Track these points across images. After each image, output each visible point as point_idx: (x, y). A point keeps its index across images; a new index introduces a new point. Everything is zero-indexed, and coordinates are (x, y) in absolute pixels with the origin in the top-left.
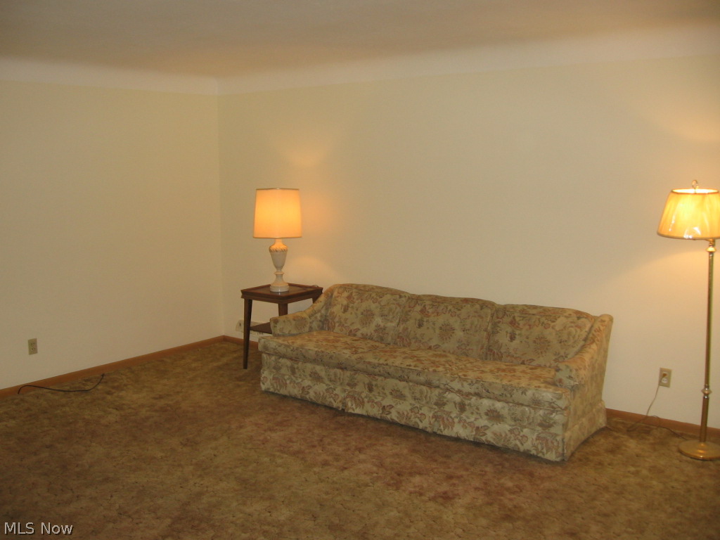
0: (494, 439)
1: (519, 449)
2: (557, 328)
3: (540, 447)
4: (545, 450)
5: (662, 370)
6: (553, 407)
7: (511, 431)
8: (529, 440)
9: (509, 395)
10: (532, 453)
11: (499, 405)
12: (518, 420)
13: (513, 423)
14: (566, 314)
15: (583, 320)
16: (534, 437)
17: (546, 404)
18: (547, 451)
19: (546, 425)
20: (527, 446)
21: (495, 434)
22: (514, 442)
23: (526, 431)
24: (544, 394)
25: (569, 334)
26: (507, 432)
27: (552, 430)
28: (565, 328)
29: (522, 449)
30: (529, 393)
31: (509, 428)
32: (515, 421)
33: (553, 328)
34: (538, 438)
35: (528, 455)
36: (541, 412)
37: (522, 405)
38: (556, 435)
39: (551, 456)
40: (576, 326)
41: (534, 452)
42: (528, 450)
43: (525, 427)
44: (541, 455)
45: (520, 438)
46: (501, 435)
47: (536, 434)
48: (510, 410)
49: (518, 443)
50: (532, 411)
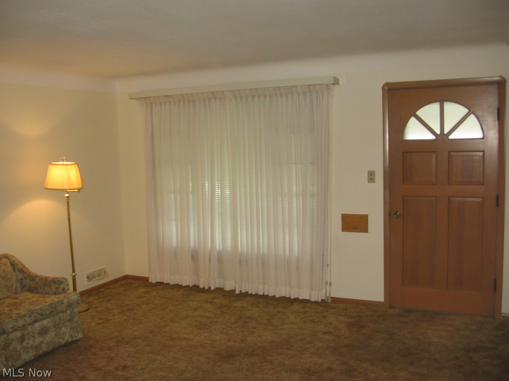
0: (47, 348)
1: (61, 344)
3: (73, 334)
4: (76, 334)
7: (56, 335)
8: (67, 334)
9: (54, 310)
11: (46, 322)
12: (58, 325)
13: (55, 329)
16: (69, 330)
18: (78, 334)
19: (71, 319)
20: (68, 338)
21: (47, 344)
22: (58, 341)
23: (63, 329)
24: (72, 298)
26: (54, 337)
27: (75, 320)
29: (63, 342)
30: (65, 302)
31: (53, 333)
32: (56, 327)
34: (71, 329)
35: (67, 344)
36: (69, 312)
37: (61, 312)
39: (80, 336)
41: (70, 340)
42: (67, 341)
43: (62, 327)
44: (75, 339)
45: (61, 336)
46: (50, 342)
47: (69, 327)
48: (52, 321)
49: (61, 340)
50: (64, 314)
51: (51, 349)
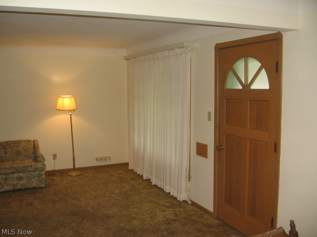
0: (21, 187)
1: (31, 187)
2: (22, 146)
3: (39, 184)
4: (41, 184)
5: (53, 154)
6: (42, 169)
7: (27, 182)
8: (35, 183)
9: (26, 169)
10: (36, 187)
11: (21, 174)
12: (29, 177)
13: (27, 179)
14: (23, 141)
15: (30, 142)
16: (36, 181)
17: (40, 169)
18: (42, 185)
19: (39, 176)
20: (35, 185)
21: (21, 185)
22: (29, 185)
23: (32, 180)
24: (39, 165)
25: (27, 147)
26: (26, 183)
27: (42, 177)
28: (25, 146)
29: (32, 187)
30: (33, 167)
31: (26, 181)
32: (28, 178)
33: (21, 146)
34: (38, 181)
35: (34, 188)
36: (37, 172)
37: (31, 171)
38: (44, 178)
39: (43, 186)
40: (29, 145)
41: (37, 186)
42: (34, 186)
43: (32, 179)
44: (39, 186)
45: (30, 183)
46: (23, 184)
47: (36, 180)
48: (26, 175)
49: (30, 185)
50: (34, 173)
51: (23, 188)
